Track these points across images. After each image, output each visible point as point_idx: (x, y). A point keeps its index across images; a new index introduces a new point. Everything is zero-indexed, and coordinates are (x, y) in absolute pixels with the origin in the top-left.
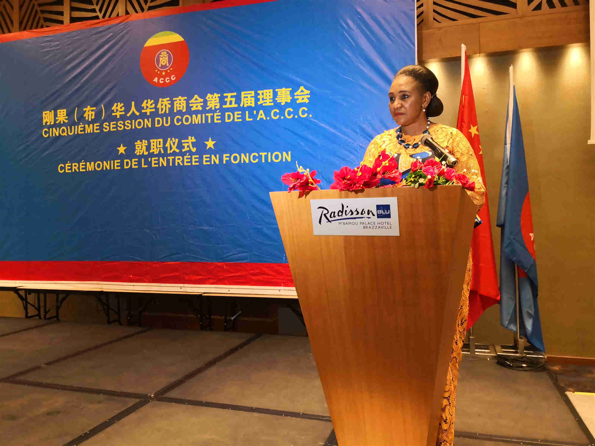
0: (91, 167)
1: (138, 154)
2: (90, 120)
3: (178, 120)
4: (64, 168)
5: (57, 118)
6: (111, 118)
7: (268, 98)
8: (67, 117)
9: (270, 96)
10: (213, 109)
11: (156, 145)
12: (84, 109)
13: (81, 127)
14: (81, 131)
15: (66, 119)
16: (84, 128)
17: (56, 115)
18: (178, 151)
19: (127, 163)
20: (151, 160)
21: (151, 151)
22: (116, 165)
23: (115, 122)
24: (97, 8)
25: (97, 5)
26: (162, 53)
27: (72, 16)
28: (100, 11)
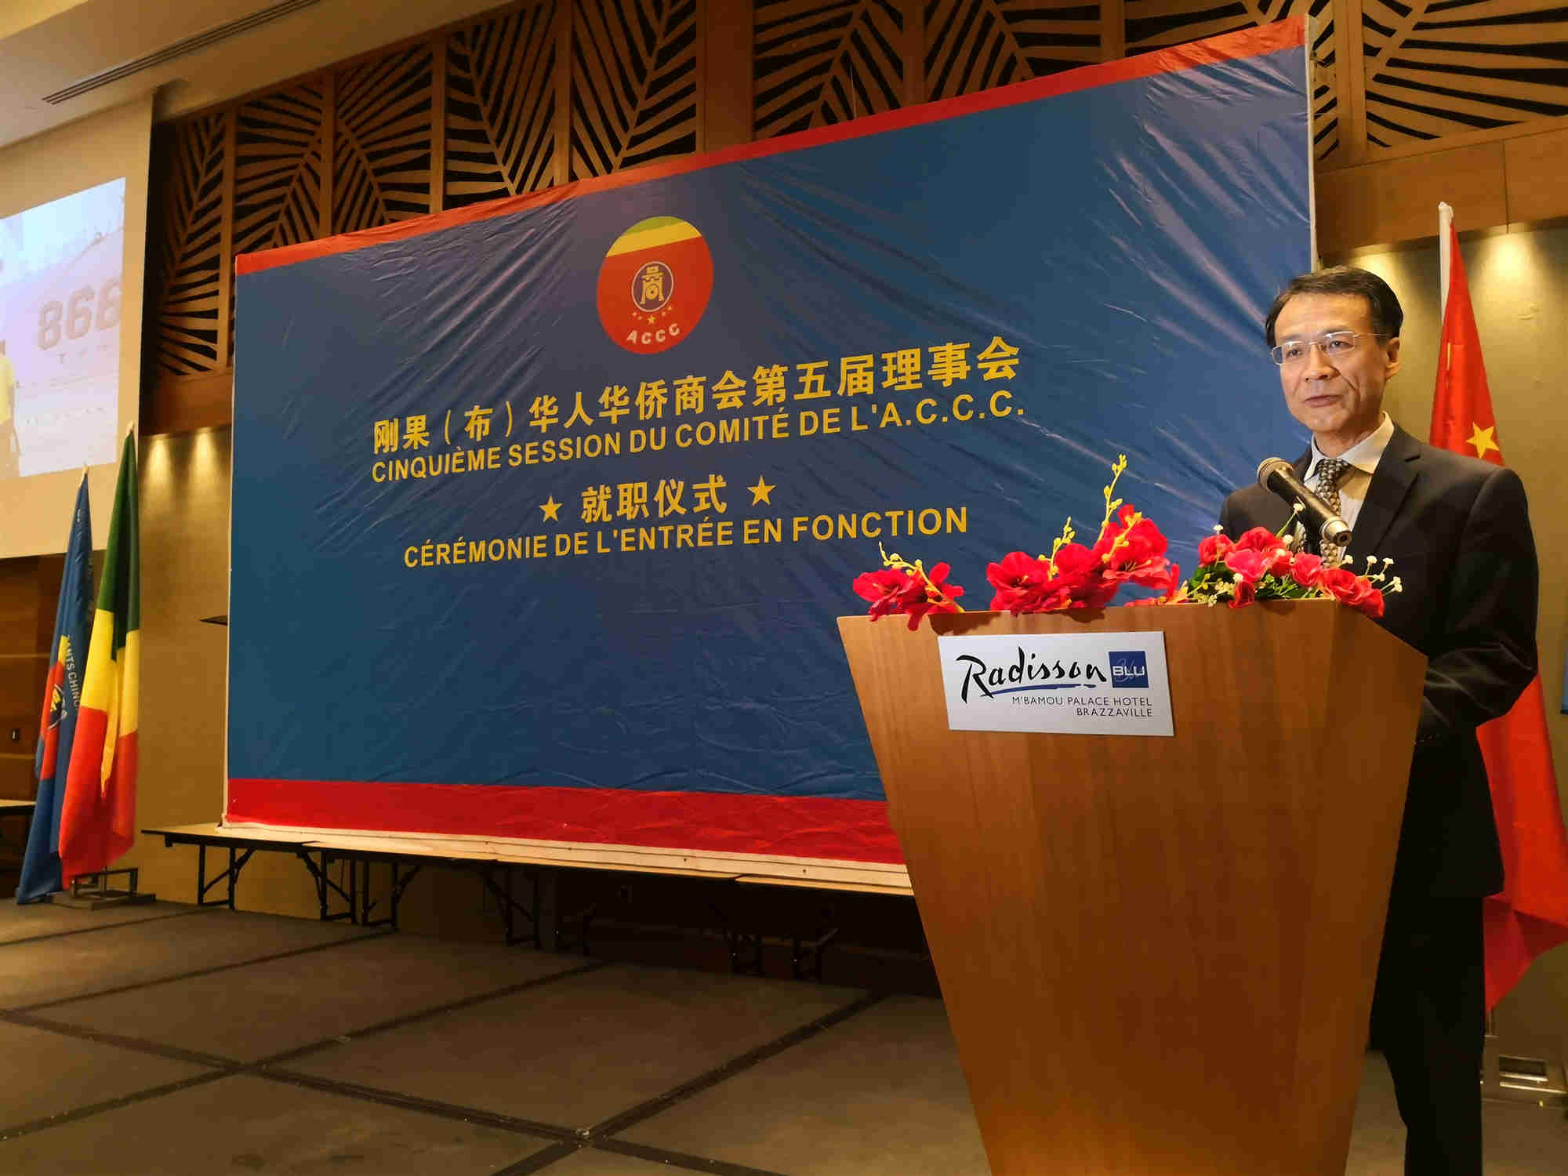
0: (478, 552)
1: (587, 521)
2: (479, 439)
3: (685, 435)
4: (418, 556)
5: (405, 437)
6: (526, 433)
7: (908, 370)
8: (427, 434)
9: (913, 365)
10: (770, 403)
11: (631, 497)
12: (467, 414)
13: (458, 458)
14: (458, 466)
15: (424, 438)
16: (466, 457)
17: (402, 430)
18: (682, 511)
19: (563, 542)
20: (619, 537)
21: (619, 513)
22: (536, 547)
23: (536, 444)
24: (505, 171)
25: (505, 163)
26: (649, 270)
27: (448, 193)
28: (512, 177)
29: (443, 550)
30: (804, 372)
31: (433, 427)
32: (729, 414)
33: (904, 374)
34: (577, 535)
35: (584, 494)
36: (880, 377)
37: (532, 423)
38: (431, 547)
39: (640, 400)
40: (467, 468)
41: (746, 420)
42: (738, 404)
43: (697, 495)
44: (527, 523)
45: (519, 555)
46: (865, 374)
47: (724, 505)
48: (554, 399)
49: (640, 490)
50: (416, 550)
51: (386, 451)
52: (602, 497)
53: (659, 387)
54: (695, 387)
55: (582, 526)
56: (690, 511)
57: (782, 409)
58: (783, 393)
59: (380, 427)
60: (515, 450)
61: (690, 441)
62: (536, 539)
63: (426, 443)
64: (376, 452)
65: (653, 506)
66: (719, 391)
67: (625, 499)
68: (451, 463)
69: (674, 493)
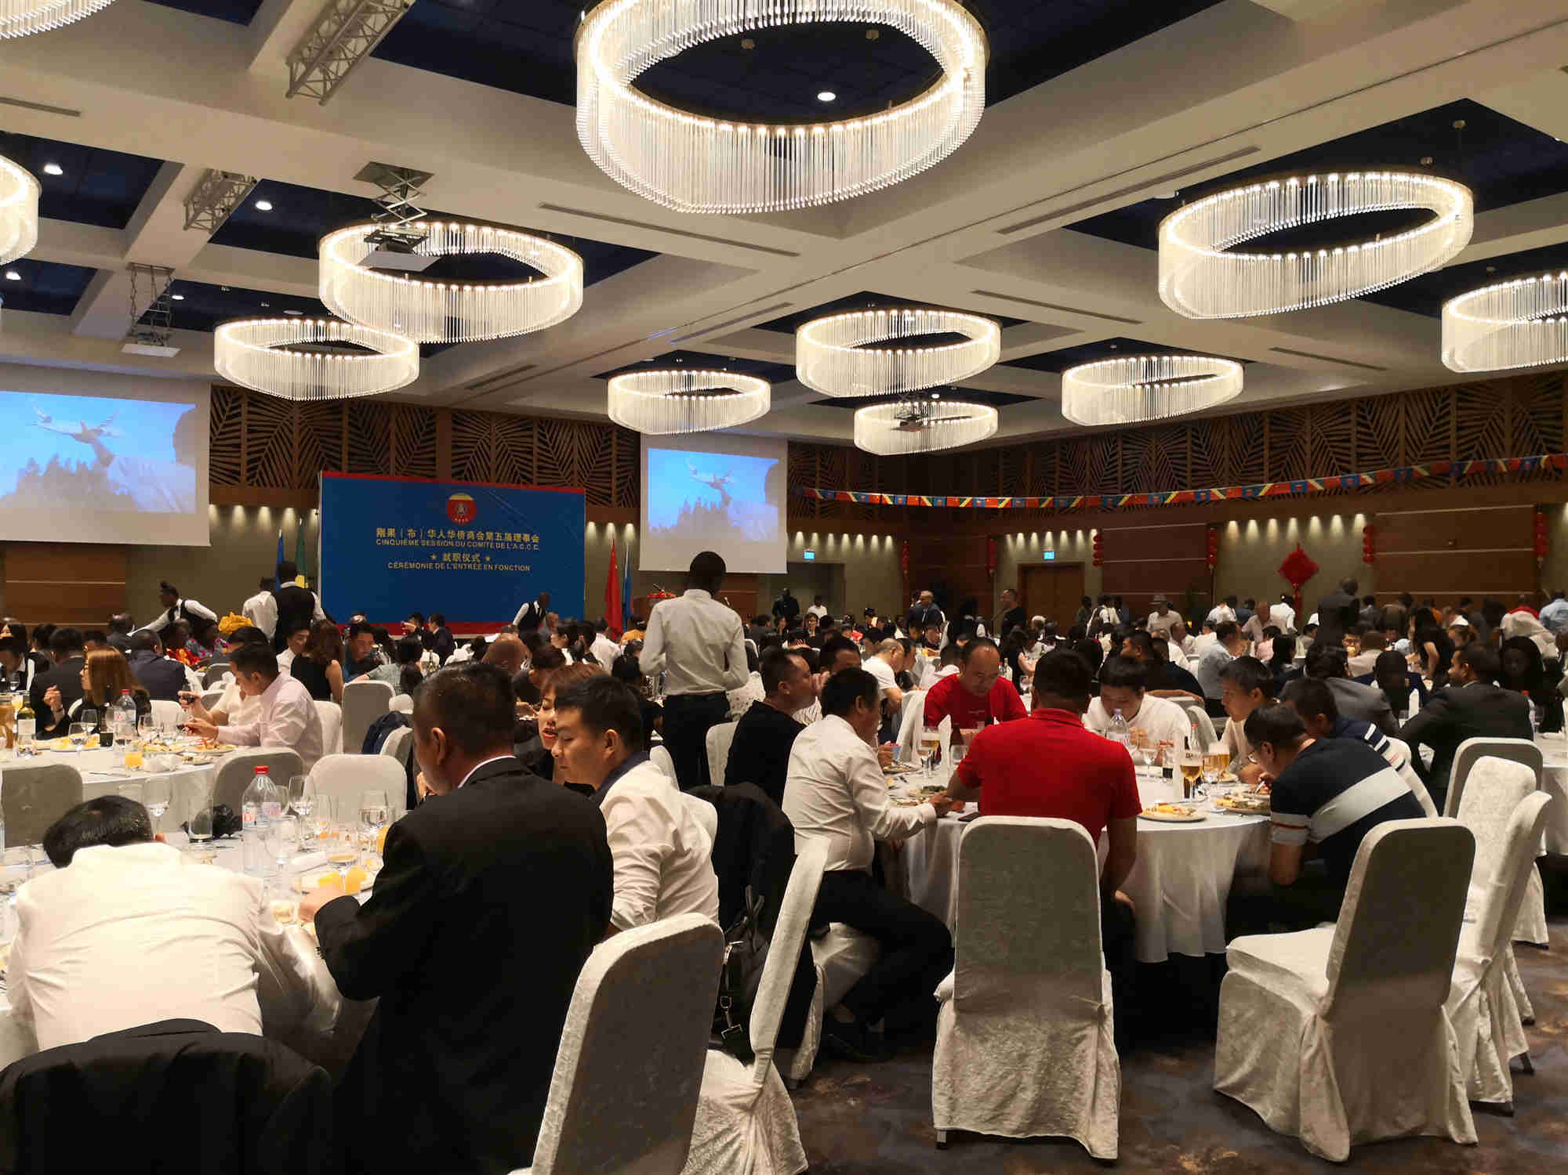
2: (412, 537)
12: (408, 531)
17: (386, 532)
19: (438, 565)
20: (453, 565)
21: (453, 560)
26: (460, 505)
29: (401, 564)
30: (497, 535)
31: (397, 532)
32: (480, 541)
33: (517, 538)
34: (441, 564)
35: (443, 554)
36: (513, 538)
37: (428, 536)
38: (397, 563)
39: (458, 534)
40: (408, 544)
41: (484, 543)
42: (482, 539)
43: (472, 558)
44: (427, 560)
45: (425, 567)
46: (510, 537)
47: (479, 560)
48: (434, 531)
49: (458, 555)
50: (392, 564)
51: (381, 536)
52: (448, 556)
53: (463, 532)
54: (472, 533)
55: (443, 562)
56: (471, 561)
57: (492, 541)
58: (492, 538)
59: (379, 530)
60: (423, 542)
61: (471, 545)
62: (430, 564)
63: (394, 536)
64: (377, 536)
65: (461, 559)
66: (478, 535)
67: (454, 557)
68: (403, 542)
69: (467, 557)
